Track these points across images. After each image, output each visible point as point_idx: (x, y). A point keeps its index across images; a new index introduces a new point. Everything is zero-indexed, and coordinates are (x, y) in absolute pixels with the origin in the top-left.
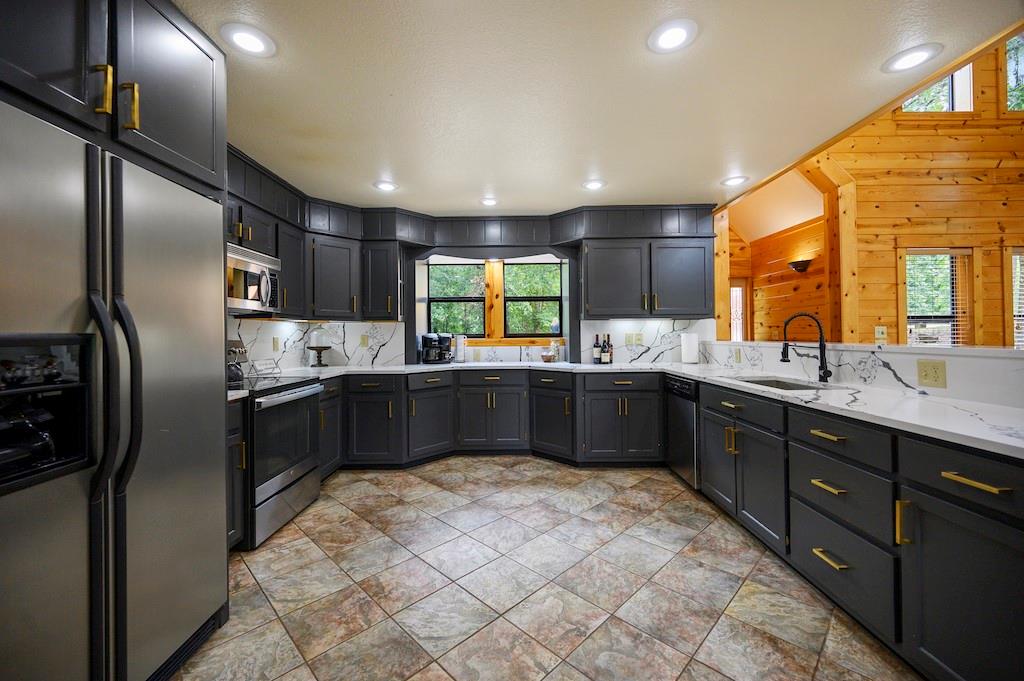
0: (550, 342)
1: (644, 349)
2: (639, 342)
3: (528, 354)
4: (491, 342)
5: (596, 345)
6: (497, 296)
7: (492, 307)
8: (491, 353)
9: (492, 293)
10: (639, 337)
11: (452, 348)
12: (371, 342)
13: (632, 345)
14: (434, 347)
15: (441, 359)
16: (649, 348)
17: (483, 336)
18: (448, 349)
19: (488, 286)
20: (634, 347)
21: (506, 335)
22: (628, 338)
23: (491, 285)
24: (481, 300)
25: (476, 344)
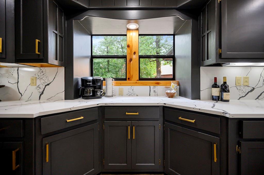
0: (171, 83)
1: (250, 89)
2: (246, 84)
3: (154, 91)
4: (130, 83)
5: (215, 86)
6: (135, 53)
7: (131, 60)
8: (131, 91)
9: (131, 51)
10: (246, 79)
11: (104, 87)
12: (38, 82)
13: (240, 86)
14: (89, 86)
15: (94, 96)
16: (254, 89)
17: (125, 79)
18: (100, 88)
19: (128, 46)
20: (242, 88)
21: (141, 79)
22: (237, 81)
23: (131, 45)
24: (124, 57)
25: (121, 84)
